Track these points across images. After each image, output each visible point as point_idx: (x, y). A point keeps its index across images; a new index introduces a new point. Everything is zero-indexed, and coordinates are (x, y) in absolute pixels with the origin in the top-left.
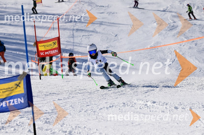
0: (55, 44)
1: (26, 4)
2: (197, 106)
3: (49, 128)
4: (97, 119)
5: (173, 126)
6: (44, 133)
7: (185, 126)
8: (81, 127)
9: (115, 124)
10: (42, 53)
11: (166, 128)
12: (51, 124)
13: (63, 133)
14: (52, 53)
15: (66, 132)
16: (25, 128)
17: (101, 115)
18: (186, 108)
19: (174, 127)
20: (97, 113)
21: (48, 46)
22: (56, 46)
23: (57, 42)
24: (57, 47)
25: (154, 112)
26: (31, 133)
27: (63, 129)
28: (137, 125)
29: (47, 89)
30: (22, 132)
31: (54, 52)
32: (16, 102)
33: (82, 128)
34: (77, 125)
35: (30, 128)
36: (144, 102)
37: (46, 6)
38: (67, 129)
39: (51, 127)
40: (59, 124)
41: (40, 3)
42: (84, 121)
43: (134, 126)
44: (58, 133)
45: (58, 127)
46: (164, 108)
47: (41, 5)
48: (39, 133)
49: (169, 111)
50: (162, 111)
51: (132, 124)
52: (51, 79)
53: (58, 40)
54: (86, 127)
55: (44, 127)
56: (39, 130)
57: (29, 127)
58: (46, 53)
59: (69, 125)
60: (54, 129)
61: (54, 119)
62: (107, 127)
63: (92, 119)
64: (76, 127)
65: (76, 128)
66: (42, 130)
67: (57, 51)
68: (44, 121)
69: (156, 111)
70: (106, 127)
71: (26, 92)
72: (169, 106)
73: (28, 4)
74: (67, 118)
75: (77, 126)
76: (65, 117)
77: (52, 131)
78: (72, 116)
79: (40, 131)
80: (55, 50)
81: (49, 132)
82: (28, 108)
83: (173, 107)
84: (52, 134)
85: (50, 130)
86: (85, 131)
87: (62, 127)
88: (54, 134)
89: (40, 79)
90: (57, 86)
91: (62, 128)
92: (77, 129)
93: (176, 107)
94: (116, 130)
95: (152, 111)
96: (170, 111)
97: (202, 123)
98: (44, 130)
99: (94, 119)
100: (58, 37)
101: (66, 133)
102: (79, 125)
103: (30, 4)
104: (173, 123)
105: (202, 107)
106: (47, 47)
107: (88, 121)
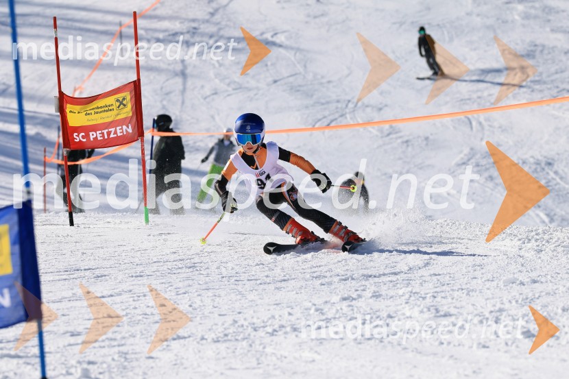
0: (125, 105)
4: (260, 366)
10: (78, 136)
14: (112, 136)
17: (274, 351)
18: (563, 333)
20: (261, 344)
21: (100, 110)
22: (128, 111)
23: (128, 98)
24: (131, 114)
25: (455, 346)
29: (92, 258)
31: (118, 131)
36: (422, 312)
42: (216, 372)
49: (503, 344)
50: (479, 344)
52: (107, 225)
53: (134, 93)
58: (92, 135)
61: (113, 364)
63: (244, 367)
67: (130, 130)
68: (79, 370)
69: (459, 345)
71: (18, 269)
74: (157, 360)
76: (152, 358)
78: (176, 355)
80: (124, 127)
82: (23, 325)
89: (72, 223)
90: (129, 249)
93: (529, 331)
95: (445, 343)
96: (507, 344)
99: (248, 365)
100: (134, 82)
106: (97, 113)
107: (229, 372)
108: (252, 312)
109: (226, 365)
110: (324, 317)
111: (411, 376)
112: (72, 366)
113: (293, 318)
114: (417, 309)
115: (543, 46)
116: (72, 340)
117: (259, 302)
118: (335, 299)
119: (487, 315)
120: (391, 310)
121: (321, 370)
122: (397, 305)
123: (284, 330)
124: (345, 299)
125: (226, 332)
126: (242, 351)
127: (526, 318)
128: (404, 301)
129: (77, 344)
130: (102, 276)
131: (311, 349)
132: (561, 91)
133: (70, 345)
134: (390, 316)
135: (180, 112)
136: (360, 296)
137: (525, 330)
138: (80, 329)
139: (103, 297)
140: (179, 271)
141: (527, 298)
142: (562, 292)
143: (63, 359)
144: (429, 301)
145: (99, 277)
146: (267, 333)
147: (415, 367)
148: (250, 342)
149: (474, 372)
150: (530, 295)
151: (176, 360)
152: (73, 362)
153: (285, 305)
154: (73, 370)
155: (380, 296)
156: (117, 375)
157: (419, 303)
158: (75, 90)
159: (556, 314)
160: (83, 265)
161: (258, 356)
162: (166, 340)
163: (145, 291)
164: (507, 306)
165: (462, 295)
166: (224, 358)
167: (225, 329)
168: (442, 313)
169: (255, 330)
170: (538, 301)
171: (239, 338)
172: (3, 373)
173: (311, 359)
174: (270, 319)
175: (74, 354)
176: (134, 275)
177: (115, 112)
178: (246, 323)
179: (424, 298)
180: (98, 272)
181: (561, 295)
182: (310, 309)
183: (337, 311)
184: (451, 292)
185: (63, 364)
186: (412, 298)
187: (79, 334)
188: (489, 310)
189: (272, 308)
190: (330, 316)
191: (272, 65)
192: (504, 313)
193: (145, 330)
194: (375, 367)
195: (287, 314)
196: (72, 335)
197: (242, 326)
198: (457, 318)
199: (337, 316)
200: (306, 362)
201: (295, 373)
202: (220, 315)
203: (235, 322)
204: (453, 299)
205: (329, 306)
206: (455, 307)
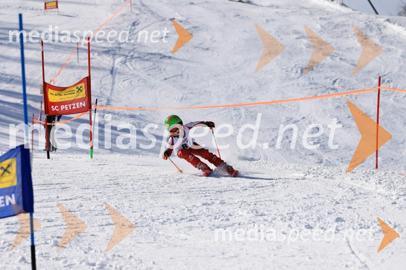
0: (81, 91)
1: (27, 9)
2: (349, 224)
3: (61, 256)
4: (155, 241)
5: (302, 262)
6: (51, 265)
7: (324, 264)
8: (123, 257)
9: (189, 253)
10: (54, 107)
11: (287, 266)
12: (65, 248)
13: (88, 267)
14: (74, 108)
15: (94, 265)
16: (14, 253)
17: (163, 233)
18: (328, 227)
19: (302, 264)
20: (156, 229)
21: (68, 93)
22: (83, 94)
23: (84, 87)
24: (85, 96)
26: (26, 264)
27: (89, 258)
28: (232, 257)
29: (60, 177)
30: (8, 261)
31: (77, 105)
32: (2, 203)
33: (125, 257)
34: (116, 252)
35: (25, 254)
36: (248, 213)
37: (66, 14)
38: (95, 260)
39: (64, 253)
40: (81, 248)
41: (53, 8)
42: (130, 244)
43: (227, 258)
44: (79, 267)
45: (78, 253)
46: (286, 226)
47: (57, 13)
48: (40, 265)
51: (223, 254)
52: (68, 159)
53: (86, 84)
54: (133, 256)
55: (51, 253)
56: (43, 258)
57: (22, 252)
58: (62, 107)
59: (100, 252)
60: (70, 259)
62: (173, 258)
63: (146, 242)
64: (114, 255)
65: (113, 258)
66: (48, 259)
67: (84, 105)
68: (52, 241)
70: (171, 258)
71: (20, 183)
72: (296, 222)
73: (31, 8)
74: (97, 237)
75: (117, 254)
76: (94, 235)
77: (66, 262)
78: (107, 234)
79: (44, 261)
80: (81, 103)
81: (61, 263)
83: (304, 225)
84: (68, 268)
85: (63, 260)
86: (131, 264)
87: (87, 255)
88: (70, 268)
89: (49, 157)
90: (81, 173)
91: (87, 258)
92: (116, 260)
93: (309, 225)
94: (190, 264)
97: (357, 259)
98: (51, 259)
99: (149, 241)
100: (87, 77)
101: (95, 268)
102: (120, 252)
103: (35, 9)
104: (302, 256)
105: (359, 227)
107: (138, 245)
108: (151, 210)
109: (136, 240)
110: (192, 215)
111: (242, 249)
112: (48, 239)
113: (174, 215)
114: (245, 211)
115: (318, 63)
116: (48, 224)
117: (155, 205)
118: (199, 204)
119: (285, 215)
120: (231, 211)
121: (191, 244)
122: (234, 209)
123: (169, 221)
124: (204, 204)
125: (137, 222)
126: (145, 233)
127: (307, 218)
128: (238, 206)
129: (51, 227)
130: (65, 188)
131: (185, 232)
132: (327, 89)
133: (47, 227)
134: (230, 215)
135: (111, 95)
136: (213, 203)
137: (307, 224)
138: (53, 218)
139: (66, 200)
140: (110, 186)
141: (308, 206)
142: (328, 203)
143: (43, 234)
144: (252, 207)
145: (64, 188)
146: (160, 223)
147: (244, 244)
148: (150, 228)
149: (278, 248)
150: (310, 204)
151: (107, 237)
152: (49, 237)
153: (170, 207)
154: (49, 241)
155: (224, 203)
156: (74, 245)
157: (246, 208)
158: (51, 81)
159: (324, 216)
160: (55, 181)
161: (155, 236)
162: (102, 226)
163: (90, 197)
164: (297, 210)
165: (271, 204)
166: (135, 236)
167: (136, 220)
168: (260, 214)
169: (153, 221)
170: (314, 208)
171: (144, 225)
172: (9, 242)
173: (185, 238)
174: (161, 215)
175: (50, 232)
176: (84, 188)
177: (76, 94)
178: (148, 217)
179: (249, 205)
180: (63, 186)
181: (327, 205)
182: (185, 210)
183: (200, 211)
184: (265, 202)
185: (43, 237)
186: (243, 205)
187: (52, 221)
188: (286, 213)
189: (163, 208)
190: (196, 214)
191: (164, 69)
192: (295, 215)
193: (90, 219)
194: (221, 244)
195: (171, 212)
196: (48, 222)
197: (146, 218)
198: (268, 217)
199: (200, 214)
200: (182, 240)
201: (175, 246)
202: (133, 212)
203: (142, 216)
204: (266, 206)
205: (195, 208)
206: (267, 210)
